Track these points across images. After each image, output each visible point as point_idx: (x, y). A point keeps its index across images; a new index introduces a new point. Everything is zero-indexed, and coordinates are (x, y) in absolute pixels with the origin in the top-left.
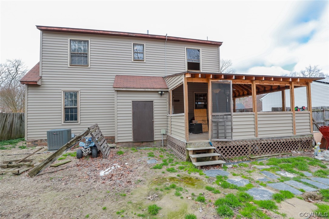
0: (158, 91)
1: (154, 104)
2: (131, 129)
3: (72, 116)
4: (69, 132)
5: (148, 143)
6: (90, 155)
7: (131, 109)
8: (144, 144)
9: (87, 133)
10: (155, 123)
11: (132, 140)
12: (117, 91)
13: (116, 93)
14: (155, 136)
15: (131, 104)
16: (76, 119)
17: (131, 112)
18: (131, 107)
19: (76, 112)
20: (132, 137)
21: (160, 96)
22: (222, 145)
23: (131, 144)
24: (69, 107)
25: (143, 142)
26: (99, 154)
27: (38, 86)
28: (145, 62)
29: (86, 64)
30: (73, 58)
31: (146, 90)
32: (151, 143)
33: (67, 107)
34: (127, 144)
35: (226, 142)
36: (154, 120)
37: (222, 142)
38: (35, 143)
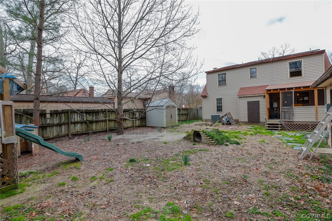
0: (262, 96)
1: (260, 102)
2: (247, 115)
3: (220, 109)
4: (219, 116)
5: (256, 123)
6: (227, 124)
7: (247, 106)
8: (254, 123)
9: (225, 115)
10: (260, 112)
11: (247, 121)
12: (240, 97)
13: (238, 99)
14: (260, 120)
15: (247, 103)
16: (222, 111)
17: (247, 107)
18: (247, 104)
19: (222, 107)
20: (247, 120)
21: (263, 98)
22: (288, 123)
23: (247, 123)
24: (219, 105)
25: (253, 122)
26: (230, 124)
27: (207, 97)
28: (257, 77)
29: (225, 84)
30: (220, 83)
31: (255, 95)
32: (258, 123)
33: (218, 105)
34: (245, 123)
35: (291, 121)
36: (260, 111)
37: (288, 121)
38: (206, 120)
